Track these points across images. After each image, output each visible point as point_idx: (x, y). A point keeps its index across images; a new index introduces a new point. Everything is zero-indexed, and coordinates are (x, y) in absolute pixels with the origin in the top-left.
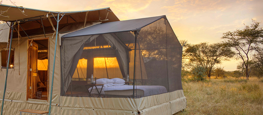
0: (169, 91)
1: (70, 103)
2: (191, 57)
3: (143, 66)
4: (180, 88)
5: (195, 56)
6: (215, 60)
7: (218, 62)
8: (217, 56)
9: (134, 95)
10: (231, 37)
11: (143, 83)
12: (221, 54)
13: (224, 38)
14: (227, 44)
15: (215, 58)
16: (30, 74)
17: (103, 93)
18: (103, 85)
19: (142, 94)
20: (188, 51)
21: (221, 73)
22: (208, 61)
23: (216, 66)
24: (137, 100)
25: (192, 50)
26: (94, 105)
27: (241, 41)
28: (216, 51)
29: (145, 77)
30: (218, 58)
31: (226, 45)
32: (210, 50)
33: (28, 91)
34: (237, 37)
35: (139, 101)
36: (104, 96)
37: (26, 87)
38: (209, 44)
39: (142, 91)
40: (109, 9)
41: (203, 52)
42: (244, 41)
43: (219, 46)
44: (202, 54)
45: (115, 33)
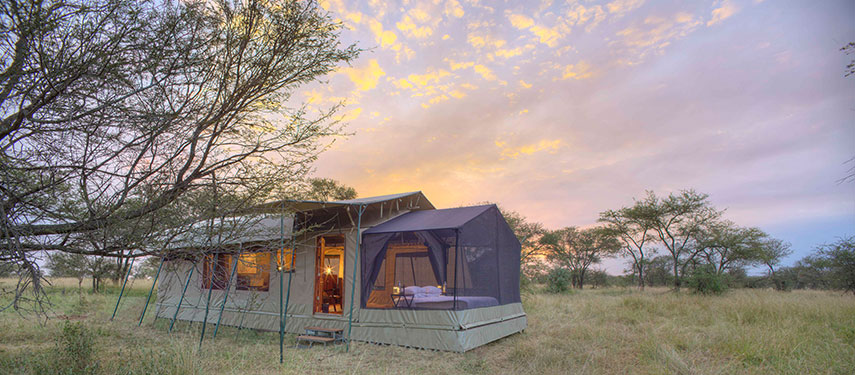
0: (500, 304)
1: (373, 316)
2: (548, 252)
3: (466, 267)
4: (517, 299)
5: (556, 249)
6: (591, 257)
7: (596, 260)
8: (594, 250)
9: (455, 306)
10: (613, 219)
11: (467, 293)
12: (600, 247)
13: (600, 220)
14: (608, 230)
15: (590, 253)
16: (317, 279)
17: (413, 305)
18: (413, 295)
19: (465, 306)
20: (543, 242)
21: (601, 279)
22: (579, 259)
23: (592, 267)
24: (458, 312)
25: (550, 239)
26: (404, 319)
27: (630, 226)
28: (591, 242)
29: (469, 285)
30: (596, 254)
31: (607, 232)
32: (581, 240)
33: (316, 302)
34: (624, 219)
35: (461, 314)
36: (416, 309)
37: (312, 298)
38: (580, 230)
39: (466, 303)
40: (420, 192)
41: (569, 242)
42: (635, 226)
43: (598, 232)
44: (567, 247)
45: (433, 230)
